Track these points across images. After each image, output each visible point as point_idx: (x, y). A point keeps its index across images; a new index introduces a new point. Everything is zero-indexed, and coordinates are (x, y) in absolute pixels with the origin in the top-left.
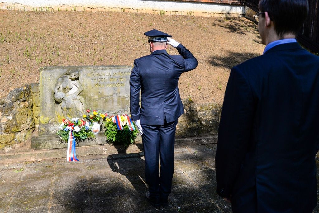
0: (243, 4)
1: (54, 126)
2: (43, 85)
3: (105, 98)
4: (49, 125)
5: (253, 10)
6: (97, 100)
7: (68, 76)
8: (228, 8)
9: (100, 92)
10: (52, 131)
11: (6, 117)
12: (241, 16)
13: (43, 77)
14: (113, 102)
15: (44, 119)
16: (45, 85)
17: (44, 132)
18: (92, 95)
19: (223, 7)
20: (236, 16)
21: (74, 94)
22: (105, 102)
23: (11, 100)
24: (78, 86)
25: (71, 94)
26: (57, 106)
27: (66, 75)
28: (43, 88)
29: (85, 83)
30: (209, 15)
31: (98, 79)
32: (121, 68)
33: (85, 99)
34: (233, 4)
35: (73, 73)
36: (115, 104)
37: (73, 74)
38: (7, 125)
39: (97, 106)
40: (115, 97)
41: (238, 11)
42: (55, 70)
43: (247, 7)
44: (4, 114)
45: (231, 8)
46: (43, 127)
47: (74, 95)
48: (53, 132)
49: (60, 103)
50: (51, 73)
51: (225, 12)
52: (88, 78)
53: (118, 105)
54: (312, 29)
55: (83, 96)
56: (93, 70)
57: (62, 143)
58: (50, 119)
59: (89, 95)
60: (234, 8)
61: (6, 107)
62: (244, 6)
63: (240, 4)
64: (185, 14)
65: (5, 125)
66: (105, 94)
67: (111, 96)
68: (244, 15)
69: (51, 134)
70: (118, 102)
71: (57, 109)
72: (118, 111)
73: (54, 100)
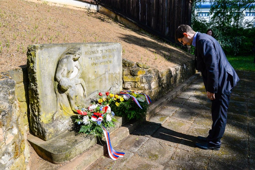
0: (97, 4)
1: (62, 122)
2: (41, 71)
3: (100, 77)
4: (55, 122)
5: (106, 8)
6: (94, 80)
7: (71, 55)
8: (89, 5)
9: (96, 72)
10: (61, 129)
11: (10, 133)
12: (96, 12)
13: (39, 59)
14: (106, 79)
15: (46, 117)
16: (43, 71)
17: (53, 135)
18: (90, 76)
19: (85, 4)
20: (94, 12)
21: (75, 77)
22: (100, 82)
23: (9, 102)
24: (79, 67)
25: (72, 78)
26: (62, 96)
27: (68, 55)
28: (41, 75)
29: (84, 63)
30: (78, 9)
31: (94, 58)
32: (110, 45)
33: (85, 81)
34: (91, 3)
35: (77, 51)
36: (107, 82)
37: (78, 53)
38: (14, 146)
39: (94, 87)
40: (107, 75)
41: (94, 8)
42: (53, 49)
43: (100, 6)
44: (5, 130)
45: (90, 6)
46: (50, 128)
47: (76, 79)
48: (63, 129)
49: (66, 91)
50: (49, 53)
51: (87, 8)
52: (86, 57)
53: (109, 83)
54: (152, 22)
55: (83, 79)
56: (89, 47)
57: (92, 140)
58: (52, 114)
59: (88, 77)
60: (92, 5)
61: (7, 115)
62: (98, 5)
63: (95, 3)
64: (62, 6)
65: (12, 146)
66: (99, 73)
67: (104, 74)
68: (98, 11)
69: (61, 134)
70: (109, 80)
71: (61, 100)
72: (109, 88)
73: (57, 89)
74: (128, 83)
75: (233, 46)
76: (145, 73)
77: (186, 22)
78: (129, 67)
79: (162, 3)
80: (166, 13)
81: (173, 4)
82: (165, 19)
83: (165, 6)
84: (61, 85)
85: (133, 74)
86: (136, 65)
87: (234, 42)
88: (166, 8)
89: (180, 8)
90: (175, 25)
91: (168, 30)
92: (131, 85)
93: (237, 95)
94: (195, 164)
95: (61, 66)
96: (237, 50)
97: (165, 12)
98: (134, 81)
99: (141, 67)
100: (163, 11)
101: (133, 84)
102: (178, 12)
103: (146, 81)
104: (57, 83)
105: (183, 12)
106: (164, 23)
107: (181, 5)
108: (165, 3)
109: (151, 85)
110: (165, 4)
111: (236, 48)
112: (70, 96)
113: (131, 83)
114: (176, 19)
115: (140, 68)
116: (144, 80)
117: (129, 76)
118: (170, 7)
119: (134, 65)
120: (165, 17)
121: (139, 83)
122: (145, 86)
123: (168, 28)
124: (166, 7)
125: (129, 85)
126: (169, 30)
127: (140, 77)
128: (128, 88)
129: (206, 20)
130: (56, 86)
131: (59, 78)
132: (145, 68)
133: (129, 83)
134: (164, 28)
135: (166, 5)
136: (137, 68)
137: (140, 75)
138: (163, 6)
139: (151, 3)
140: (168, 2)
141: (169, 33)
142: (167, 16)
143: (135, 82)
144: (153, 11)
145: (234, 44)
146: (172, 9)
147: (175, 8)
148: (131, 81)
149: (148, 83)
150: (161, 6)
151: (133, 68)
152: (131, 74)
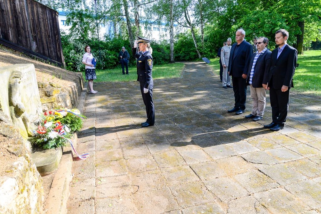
3: (29, 100)
7: (17, 79)
14: (33, 102)
22: (31, 105)
26: (18, 120)
27: (15, 79)
36: (34, 104)
40: (32, 98)
49: (21, 114)
66: (29, 96)
71: (18, 124)
72: (36, 111)
73: (14, 114)
74: (44, 104)
75: (99, 60)
76: (60, 92)
77: (57, 36)
78: (42, 88)
79: (21, 12)
80: (28, 25)
81: (35, 14)
82: (29, 32)
83: (25, 16)
84: (21, 108)
85: (48, 95)
86: (50, 85)
87: (99, 56)
88: (27, 18)
89: (46, 20)
90: (44, 39)
91: (35, 45)
92: (47, 106)
93: (128, 100)
94: (136, 141)
95: (16, 90)
96: (104, 64)
97: (27, 23)
98: (50, 101)
99: (55, 86)
100: (24, 22)
101: (49, 105)
102: (44, 25)
103: (62, 100)
104: (13, 108)
105: (50, 25)
106: (28, 37)
107: (47, 16)
108: (25, 11)
109: (67, 103)
110: (25, 13)
111: (102, 61)
112: (27, 119)
113: (48, 104)
114: (43, 32)
115: (54, 88)
116: (60, 99)
117: (44, 98)
118: (33, 18)
119: (48, 85)
120: (28, 29)
121: (55, 103)
122: (62, 104)
123: (34, 42)
124: (27, 16)
125: (45, 106)
126: (37, 44)
127: (56, 97)
128: (45, 110)
129: (65, 31)
130: (13, 111)
131: (15, 103)
132: (59, 87)
133: (46, 104)
134: (29, 43)
135: (27, 15)
136: (51, 88)
137: (55, 95)
138: (22, 15)
139: (4, 10)
140: (30, 11)
141: (38, 48)
142: (31, 28)
143: (52, 103)
144: (9, 20)
145: (99, 58)
146: (36, 20)
147: (40, 20)
148: (47, 102)
149: (64, 102)
150: (20, 15)
151: (47, 88)
152: (46, 95)
